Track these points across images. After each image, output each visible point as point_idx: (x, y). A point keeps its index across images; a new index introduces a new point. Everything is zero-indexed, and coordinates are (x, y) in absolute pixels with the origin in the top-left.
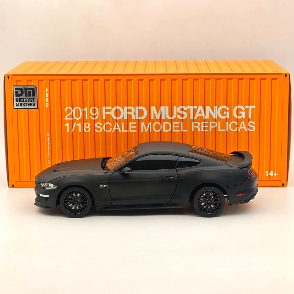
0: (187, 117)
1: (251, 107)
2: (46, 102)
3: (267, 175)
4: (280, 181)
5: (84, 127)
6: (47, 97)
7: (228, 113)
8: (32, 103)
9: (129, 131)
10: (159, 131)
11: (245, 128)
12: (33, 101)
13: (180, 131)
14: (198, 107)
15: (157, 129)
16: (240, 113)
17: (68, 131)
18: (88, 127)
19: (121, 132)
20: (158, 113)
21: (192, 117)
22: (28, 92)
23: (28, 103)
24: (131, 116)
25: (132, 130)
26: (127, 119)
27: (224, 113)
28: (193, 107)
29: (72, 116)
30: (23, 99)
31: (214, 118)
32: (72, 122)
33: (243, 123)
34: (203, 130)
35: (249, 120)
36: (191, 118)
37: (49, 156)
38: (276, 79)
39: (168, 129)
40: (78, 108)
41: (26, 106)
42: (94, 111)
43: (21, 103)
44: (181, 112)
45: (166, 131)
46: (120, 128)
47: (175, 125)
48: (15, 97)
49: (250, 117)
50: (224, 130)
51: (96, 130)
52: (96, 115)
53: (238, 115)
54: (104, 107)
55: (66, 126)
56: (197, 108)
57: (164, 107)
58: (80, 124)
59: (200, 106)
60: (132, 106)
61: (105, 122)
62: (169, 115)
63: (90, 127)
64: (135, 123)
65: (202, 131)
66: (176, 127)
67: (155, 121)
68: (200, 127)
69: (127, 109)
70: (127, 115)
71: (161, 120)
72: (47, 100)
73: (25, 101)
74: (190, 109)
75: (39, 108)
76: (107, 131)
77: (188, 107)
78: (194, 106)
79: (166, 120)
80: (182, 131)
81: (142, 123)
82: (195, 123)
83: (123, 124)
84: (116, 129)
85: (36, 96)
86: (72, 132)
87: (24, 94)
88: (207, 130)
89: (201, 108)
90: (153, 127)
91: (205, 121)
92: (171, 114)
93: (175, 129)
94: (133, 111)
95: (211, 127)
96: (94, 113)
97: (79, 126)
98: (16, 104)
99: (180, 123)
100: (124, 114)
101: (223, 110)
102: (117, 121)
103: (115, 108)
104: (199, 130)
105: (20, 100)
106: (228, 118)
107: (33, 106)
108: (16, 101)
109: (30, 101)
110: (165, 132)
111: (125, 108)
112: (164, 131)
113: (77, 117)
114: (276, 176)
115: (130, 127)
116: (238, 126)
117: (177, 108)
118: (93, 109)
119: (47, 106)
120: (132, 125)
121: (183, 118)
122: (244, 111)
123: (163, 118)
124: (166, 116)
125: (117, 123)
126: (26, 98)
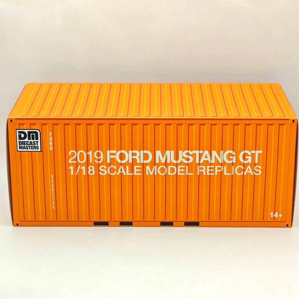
0: (192, 161)
1: (258, 152)
2: (50, 146)
4: (285, 222)
5: (88, 170)
6: (51, 140)
7: (234, 157)
8: (35, 146)
9: (134, 174)
10: (164, 174)
11: (251, 172)
12: (36, 144)
14: (204, 152)
15: (162, 172)
16: (247, 157)
17: (72, 174)
19: (126, 175)
20: (163, 158)
21: (197, 161)
22: (31, 136)
23: (32, 146)
24: (136, 159)
25: (137, 172)
26: (131, 162)
27: (230, 158)
29: (76, 159)
30: (26, 142)
31: (220, 162)
32: (76, 166)
33: (249, 167)
34: (208, 174)
35: (255, 164)
38: (284, 125)
39: (173, 172)
40: (82, 151)
41: (30, 149)
42: (99, 155)
43: (24, 146)
44: (186, 156)
45: (171, 174)
46: (125, 171)
47: (181, 168)
48: (18, 140)
49: (257, 162)
50: (230, 174)
51: (100, 173)
52: (101, 158)
53: (244, 160)
54: (109, 151)
55: (70, 169)
56: (202, 152)
57: (169, 151)
58: (84, 167)
59: (206, 150)
60: (137, 150)
61: (110, 166)
62: (175, 159)
63: (94, 170)
64: (140, 167)
66: (181, 170)
67: (160, 164)
68: (206, 171)
69: (132, 153)
70: (132, 158)
71: (166, 164)
72: (50, 144)
73: (29, 144)
74: (195, 154)
75: (43, 151)
76: (111, 174)
77: (194, 152)
78: (199, 150)
79: (171, 164)
80: (187, 174)
81: (147, 166)
82: (200, 166)
83: (127, 167)
84: (120, 172)
85: (39, 139)
86: (76, 174)
87: (27, 138)
88: (213, 174)
89: (206, 153)
90: (158, 170)
91: (210, 165)
92: (177, 158)
93: (181, 172)
94: (138, 155)
95: (216, 171)
96: (99, 157)
97: (83, 169)
98: (20, 146)
99: (186, 167)
100: (129, 157)
101: (230, 155)
102: (121, 164)
103: (119, 152)
104: (204, 174)
105: (23, 143)
106: (234, 162)
107: (37, 149)
108: (19, 144)
109: (33, 144)
111: (130, 152)
112: (169, 174)
113: (81, 161)
114: (280, 217)
115: (135, 170)
116: (244, 170)
117: (182, 153)
118: (97, 153)
119: (51, 149)
120: (137, 169)
121: (188, 162)
122: (251, 156)
123: (168, 162)
124: (172, 160)
125: (122, 166)
126: (29, 141)
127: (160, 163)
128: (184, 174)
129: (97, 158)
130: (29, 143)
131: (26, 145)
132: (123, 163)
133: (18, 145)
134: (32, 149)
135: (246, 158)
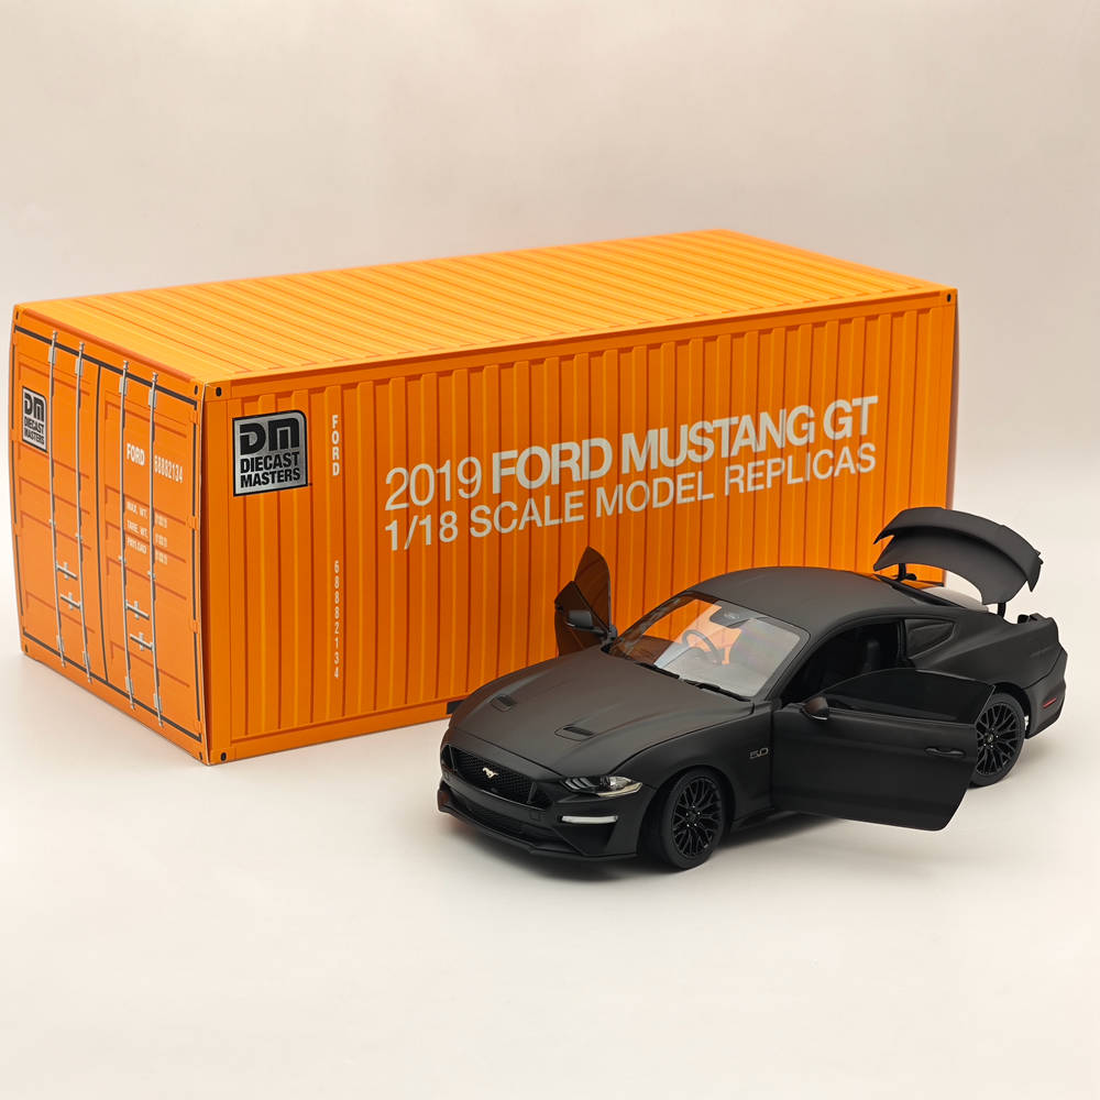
0: (711, 454)
1: (868, 401)
2: (331, 462)
5: (439, 526)
7: (812, 424)
8: (290, 470)
9: (564, 520)
10: (643, 506)
11: (850, 464)
12: (293, 462)
13: (696, 498)
14: (740, 420)
15: (637, 503)
17: (394, 547)
18: (453, 526)
19: (542, 528)
20: (640, 452)
22: (279, 435)
23: (279, 472)
24: (569, 470)
25: (572, 515)
26: (558, 483)
27: (803, 429)
28: (727, 420)
29: (406, 496)
30: (262, 461)
31: (779, 446)
32: (406, 517)
33: (846, 450)
34: (751, 488)
35: (861, 440)
36: (723, 456)
38: (927, 311)
39: (665, 497)
41: (273, 482)
42: (469, 471)
43: (257, 475)
45: (662, 504)
46: (540, 514)
47: (685, 482)
48: (238, 458)
49: (864, 432)
50: (800, 480)
51: (473, 531)
52: (475, 482)
53: (835, 430)
54: (497, 454)
55: (390, 531)
56: (737, 422)
57: (656, 431)
58: (429, 517)
59: (746, 414)
60: (572, 440)
61: (500, 503)
62: (670, 457)
63: (457, 524)
64: (581, 493)
65: (748, 490)
66: (685, 488)
67: (631, 477)
68: (742, 480)
69: (560, 452)
70: (560, 469)
71: (648, 475)
72: (334, 454)
73: (271, 465)
74: (720, 429)
75: (311, 484)
76: (504, 531)
77: (717, 423)
78: (730, 416)
80: (699, 499)
82: (732, 468)
83: (547, 499)
84: (528, 519)
85: (301, 443)
86: (406, 548)
87: (267, 444)
88: (762, 487)
89: (747, 420)
90: (625, 496)
91: (756, 460)
92: (674, 451)
93: (685, 494)
94: (575, 457)
95: (770, 474)
97: (425, 526)
98: (243, 477)
99: (697, 476)
100: (550, 466)
101: (802, 418)
102: (531, 493)
103: (526, 454)
104: (742, 490)
105: (254, 464)
106: (812, 440)
107: (295, 478)
108: (242, 471)
109: (285, 465)
110: (656, 508)
111: (555, 448)
112: (656, 504)
113: (420, 499)
115: (568, 506)
116: (834, 462)
117: (689, 431)
118: (464, 466)
119: (335, 474)
120: (572, 500)
121: (702, 458)
122: (851, 414)
123: (651, 468)
124: (662, 460)
125: (533, 500)
127: (633, 474)
128: (692, 499)
129: (465, 481)
130: (272, 462)
131: (261, 469)
132: (536, 489)
133: (239, 475)
134: (279, 481)
135: (840, 423)
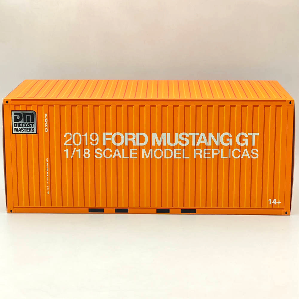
0: (188, 143)
1: (254, 134)
2: (45, 128)
3: (270, 204)
4: (284, 209)
5: (83, 153)
7: (231, 140)
8: (31, 128)
9: (130, 157)
10: (160, 157)
11: (248, 155)
12: (32, 126)
13: (182, 157)
14: (200, 134)
15: (158, 156)
17: (67, 157)
18: (88, 153)
19: (121, 159)
20: (159, 140)
22: (27, 117)
23: (27, 128)
24: (131, 142)
25: (133, 156)
26: (127, 145)
27: (227, 140)
28: (194, 133)
29: (71, 142)
30: (21, 124)
31: (217, 145)
32: (71, 148)
33: (246, 150)
35: (252, 147)
36: (193, 145)
37: (48, 182)
38: (281, 106)
39: (169, 156)
40: (77, 133)
41: (25, 131)
42: (94, 137)
43: (20, 128)
44: (183, 139)
45: (168, 158)
46: (121, 155)
47: (177, 152)
48: (14, 122)
49: (254, 144)
50: (227, 157)
51: (96, 156)
52: (97, 140)
53: (241, 142)
54: (104, 133)
55: (66, 152)
57: (166, 133)
58: (80, 149)
59: (203, 132)
60: (132, 132)
61: (106, 148)
62: (171, 142)
63: (90, 153)
64: (136, 150)
65: (204, 158)
68: (202, 154)
69: (128, 135)
70: (128, 141)
71: (162, 147)
72: (46, 126)
73: (24, 126)
74: (192, 136)
75: (38, 134)
76: (107, 158)
77: (190, 134)
78: (196, 132)
79: (167, 147)
80: (183, 158)
81: (143, 149)
82: (197, 149)
83: (123, 150)
84: (116, 155)
85: (35, 121)
86: (71, 158)
87: (23, 119)
88: (210, 157)
89: (203, 135)
90: (154, 153)
91: (207, 148)
92: (173, 141)
93: (177, 156)
94: (134, 137)
95: (213, 154)
96: (94, 139)
97: (78, 152)
98: (15, 129)
99: (182, 150)
100: (124, 140)
101: (226, 137)
102: (117, 147)
103: (115, 134)
104: (201, 157)
105: (19, 125)
106: (231, 145)
107: (32, 131)
108: (15, 126)
109: (29, 127)
110: (166, 159)
111: (126, 134)
112: (165, 157)
113: (76, 143)
114: (279, 204)
115: (131, 153)
116: (241, 153)
117: (179, 135)
118: (93, 135)
119: (46, 132)
120: (133, 151)
121: (184, 145)
122: (247, 138)
123: (164, 145)
124: (168, 143)
125: (118, 149)
126: (25, 123)
127: (156, 146)
129: (93, 140)
131: (21, 127)
132: (119, 146)
133: (14, 128)
134: (27, 131)
135: (243, 140)
